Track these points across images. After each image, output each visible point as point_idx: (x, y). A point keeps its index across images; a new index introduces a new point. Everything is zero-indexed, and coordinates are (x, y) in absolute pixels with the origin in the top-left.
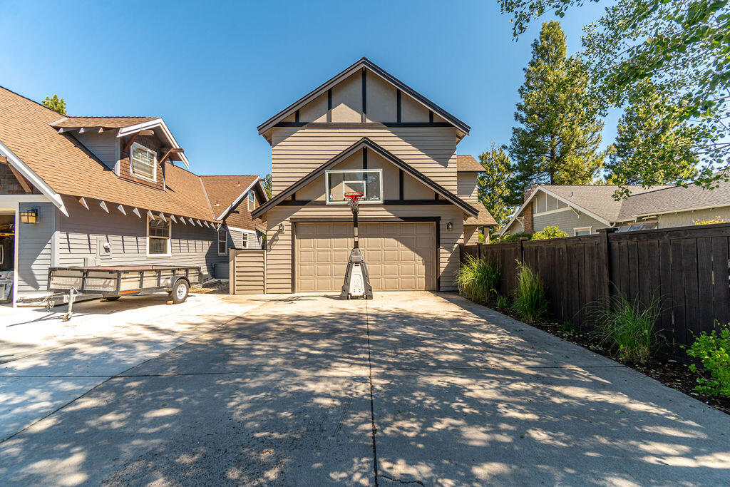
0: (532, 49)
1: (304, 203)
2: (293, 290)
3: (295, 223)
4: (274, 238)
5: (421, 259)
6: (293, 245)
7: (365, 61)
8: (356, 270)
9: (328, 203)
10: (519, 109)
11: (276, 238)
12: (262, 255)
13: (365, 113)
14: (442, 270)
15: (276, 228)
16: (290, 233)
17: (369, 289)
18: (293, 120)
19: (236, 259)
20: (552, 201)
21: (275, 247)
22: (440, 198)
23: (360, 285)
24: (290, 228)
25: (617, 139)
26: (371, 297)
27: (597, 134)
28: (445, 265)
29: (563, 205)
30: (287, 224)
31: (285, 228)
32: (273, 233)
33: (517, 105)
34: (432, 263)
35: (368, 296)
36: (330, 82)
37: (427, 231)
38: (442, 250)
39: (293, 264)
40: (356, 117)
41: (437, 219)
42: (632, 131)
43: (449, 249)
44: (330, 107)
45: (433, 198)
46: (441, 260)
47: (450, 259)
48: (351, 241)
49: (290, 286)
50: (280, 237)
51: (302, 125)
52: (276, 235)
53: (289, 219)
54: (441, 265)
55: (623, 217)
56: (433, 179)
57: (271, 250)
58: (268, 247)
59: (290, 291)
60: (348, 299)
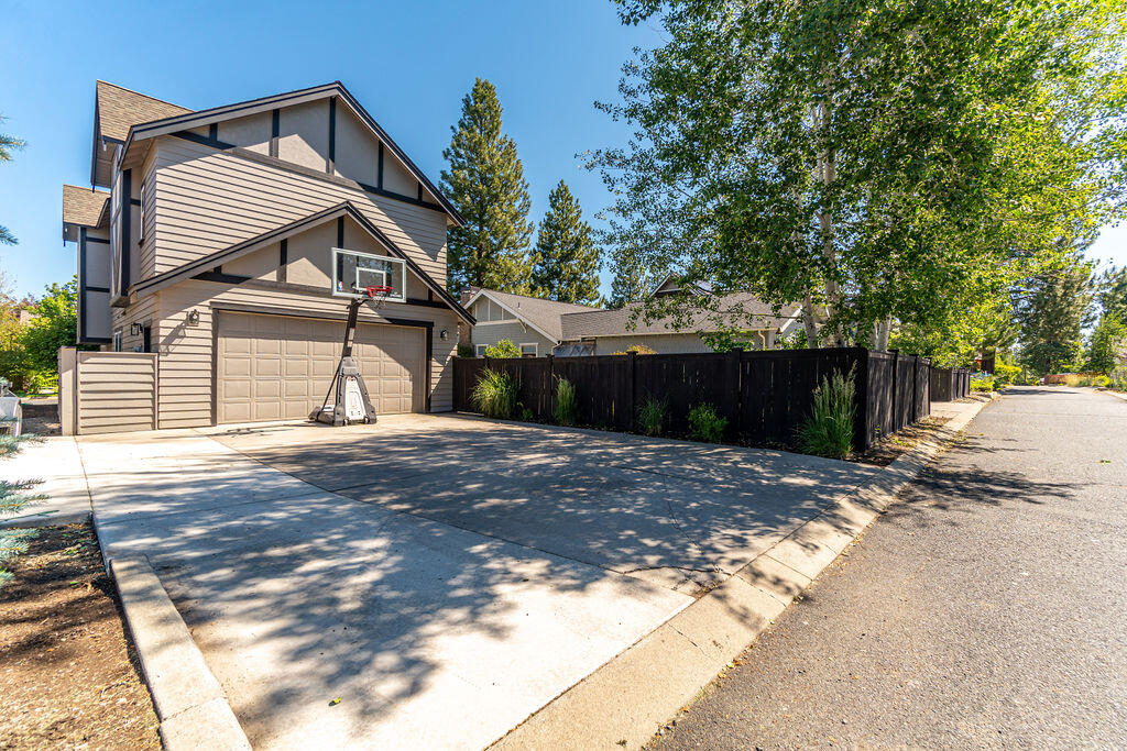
0: (463, 105)
1: (237, 280)
2: (214, 421)
3: (218, 312)
4: (176, 333)
5: (408, 373)
6: (215, 347)
7: (341, 87)
8: (351, 387)
9: (335, 293)
10: (443, 178)
11: (181, 333)
12: (151, 361)
13: (333, 161)
14: (433, 387)
15: (183, 316)
16: (210, 326)
17: (370, 409)
18: (206, 134)
19: (81, 367)
20: (497, 309)
21: (177, 349)
22: (434, 299)
23: (358, 405)
24: (210, 318)
25: (538, 246)
26: (375, 421)
27: (528, 236)
28: (437, 381)
29: (509, 316)
30: (204, 310)
31: (202, 317)
32: (175, 324)
33: (442, 172)
34: (422, 378)
35: (369, 420)
36: (283, 97)
37: (416, 338)
38: (434, 363)
39: (214, 379)
40: (318, 163)
41: (429, 326)
42: (552, 240)
43: (442, 362)
44: (276, 133)
45: (425, 297)
46: (433, 375)
47: (442, 374)
48: (339, 346)
49: (208, 414)
50: (188, 332)
51: (223, 146)
52: (179, 328)
53: (207, 303)
54: (433, 381)
55: (567, 336)
56: (431, 275)
57: (167, 354)
58: (163, 348)
59: (209, 422)
60: (344, 425)
